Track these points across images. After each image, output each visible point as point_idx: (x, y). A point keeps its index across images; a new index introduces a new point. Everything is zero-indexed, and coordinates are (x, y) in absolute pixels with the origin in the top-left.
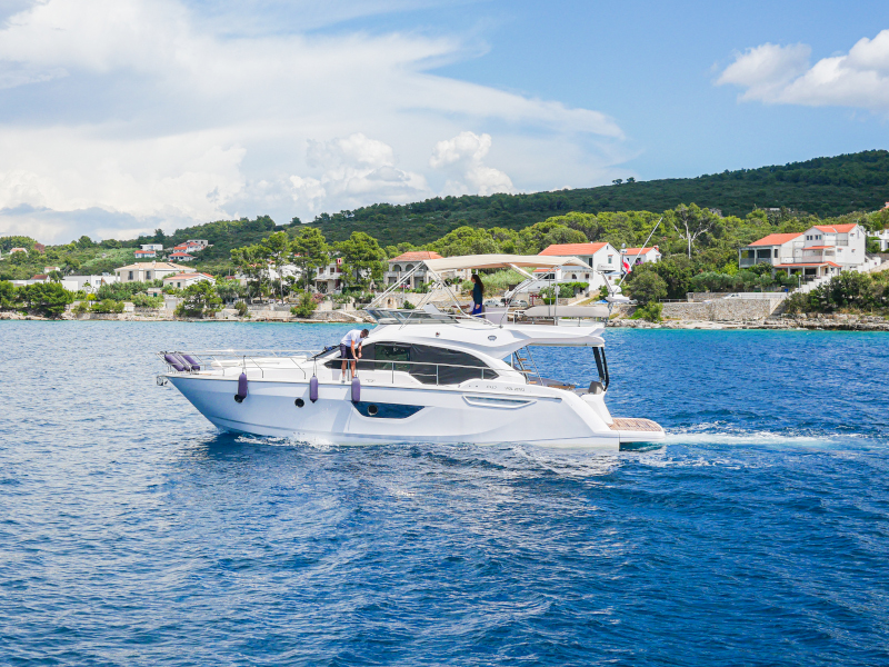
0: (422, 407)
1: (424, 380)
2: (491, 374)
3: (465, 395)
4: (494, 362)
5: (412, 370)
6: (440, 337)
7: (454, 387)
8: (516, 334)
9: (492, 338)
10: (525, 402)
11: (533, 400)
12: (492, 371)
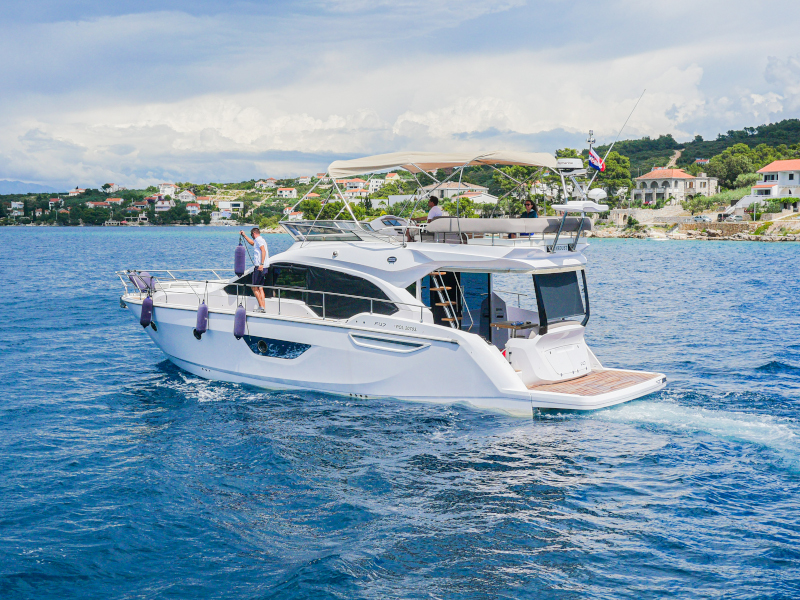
0: (307, 346)
1: (319, 312)
2: (389, 308)
3: (351, 333)
4: (396, 292)
5: (311, 300)
6: (336, 259)
7: (342, 322)
8: (417, 255)
9: (392, 260)
10: (418, 345)
11: (426, 344)
12: (393, 304)
